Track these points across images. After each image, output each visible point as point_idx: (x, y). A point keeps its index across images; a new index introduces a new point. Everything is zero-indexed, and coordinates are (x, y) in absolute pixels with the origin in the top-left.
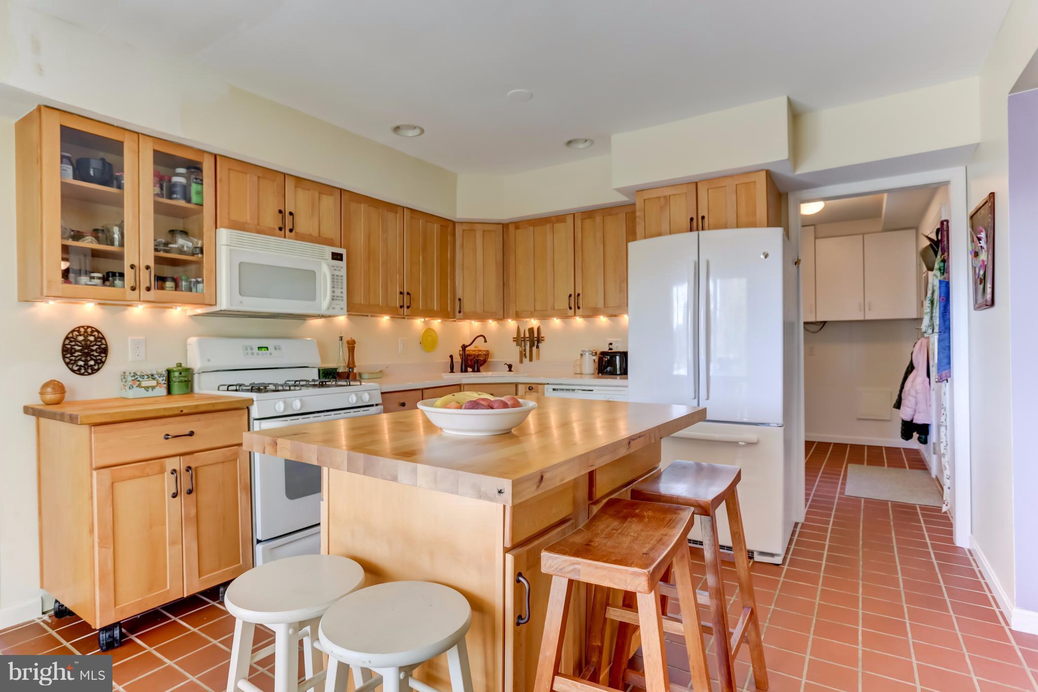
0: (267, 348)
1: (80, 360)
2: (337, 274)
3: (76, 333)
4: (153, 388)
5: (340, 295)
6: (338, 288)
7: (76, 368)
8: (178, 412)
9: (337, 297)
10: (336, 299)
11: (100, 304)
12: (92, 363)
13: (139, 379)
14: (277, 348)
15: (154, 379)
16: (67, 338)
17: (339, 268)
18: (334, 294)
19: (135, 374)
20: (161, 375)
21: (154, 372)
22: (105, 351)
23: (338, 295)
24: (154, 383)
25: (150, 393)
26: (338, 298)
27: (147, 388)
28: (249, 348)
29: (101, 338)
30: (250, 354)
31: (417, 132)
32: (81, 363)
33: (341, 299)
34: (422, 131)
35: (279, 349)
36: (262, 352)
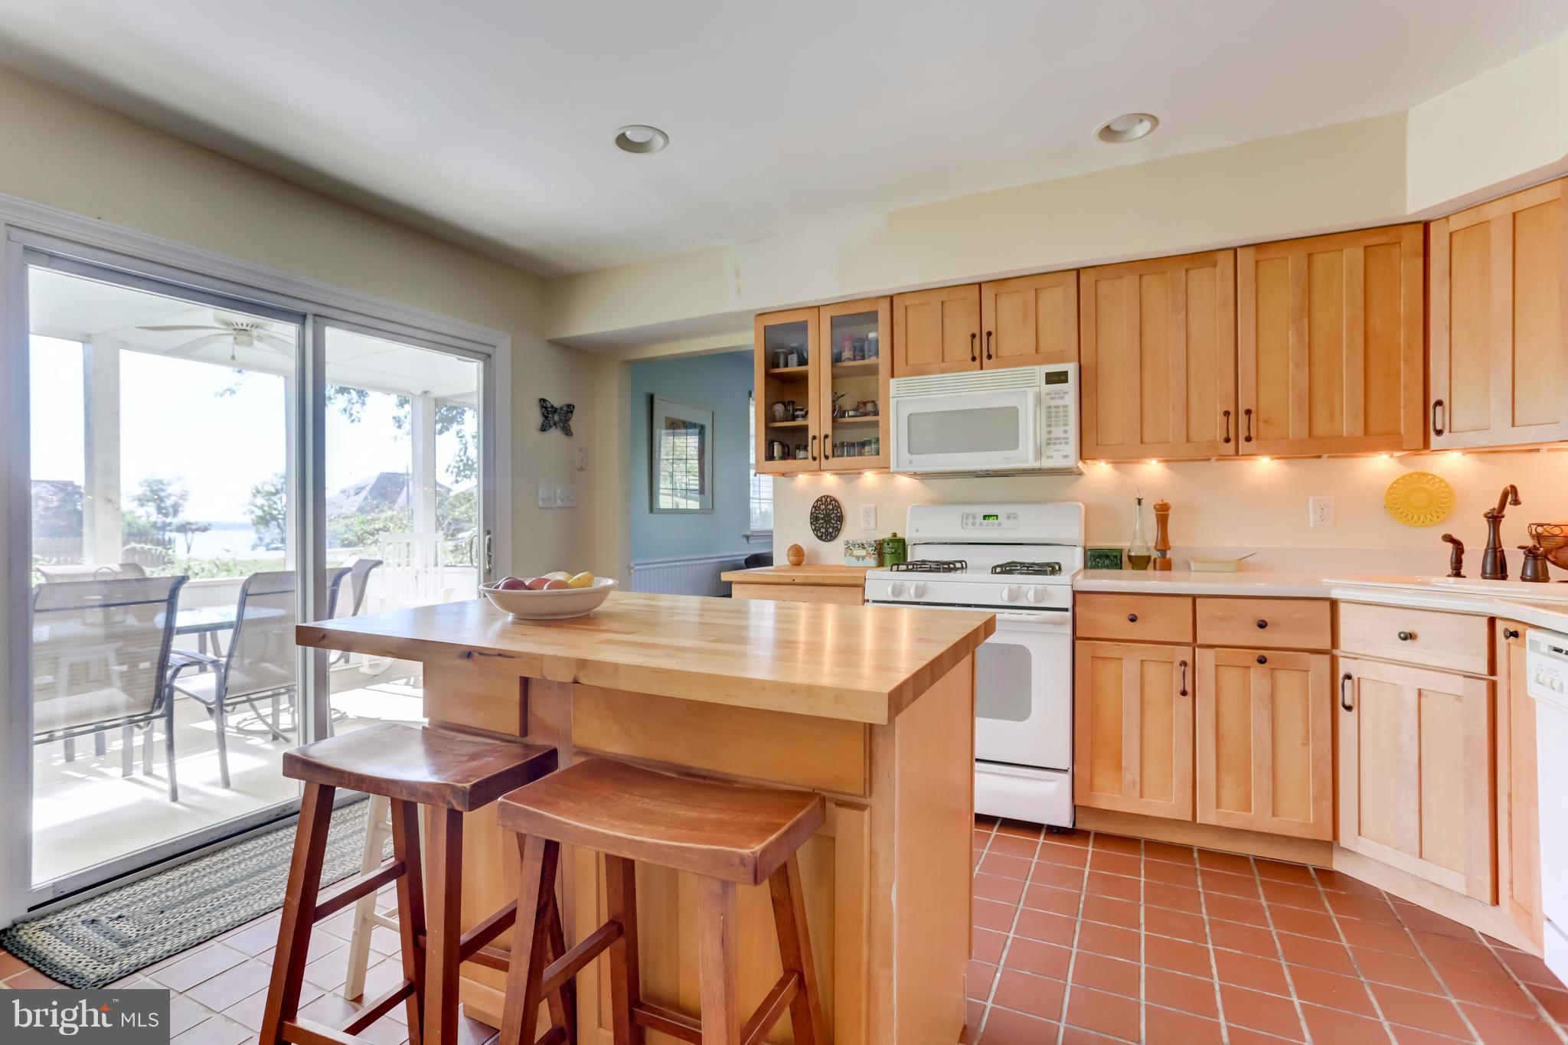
0: (997, 516)
1: (822, 527)
2: (1056, 405)
3: (819, 502)
4: (864, 558)
5: (1062, 435)
6: (1057, 425)
7: (819, 535)
8: (790, 581)
9: (1056, 439)
10: (1055, 443)
11: (836, 474)
12: (831, 530)
13: (851, 547)
14: (1012, 516)
15: (864, 548)
16: (813, 507)
17: (1061, 395)
18: (1050, 436)
19: (848, 543)
20: (870, 545)
21: (864, 542)
22: (841, 519)
23: (1057, 436)
24: (863, 553)
25: (861, 563)
26: (1057, 441)
27: (858, 558)
28: (970, 517)
29: (838, 507)
30: (970, 524)
31: (1147, 125)
32: (823, 530)
33: (1064, 441)
34: (1155, 120)
35: (1015, 518)
36: (989, 521)
